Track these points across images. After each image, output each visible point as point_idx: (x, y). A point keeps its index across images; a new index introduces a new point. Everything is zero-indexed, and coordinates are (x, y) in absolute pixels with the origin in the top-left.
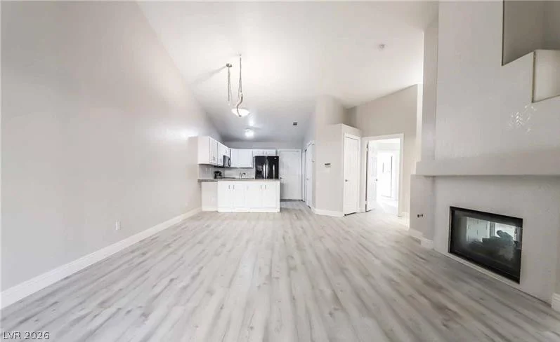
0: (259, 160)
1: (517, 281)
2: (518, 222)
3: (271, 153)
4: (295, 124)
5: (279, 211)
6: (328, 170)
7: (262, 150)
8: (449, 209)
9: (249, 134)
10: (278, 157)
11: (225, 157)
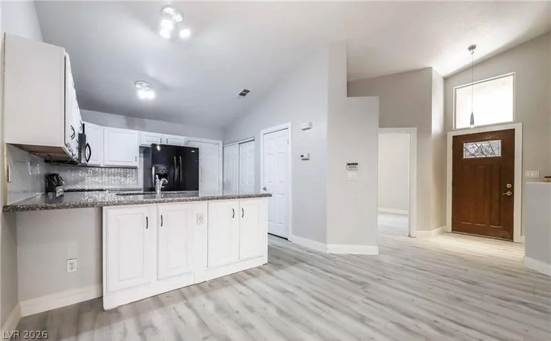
3: (177, 142)
4: (244, 94)
5: (267, 261)
7: (160, 135)
10: (198, 149)
11: (82, 138)
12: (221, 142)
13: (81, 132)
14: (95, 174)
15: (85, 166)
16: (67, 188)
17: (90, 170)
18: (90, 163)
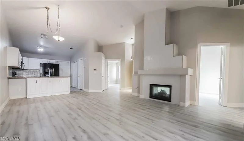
0: (45, 66)
1: (171, 102)
2: (170, 87)
3: (53, 62)
4: (71, 48)
5: (70, 93)
6: (95, 72)
7: (47, 60)
8: (149, 85)
9: (41, 50)
10: (59, 64)
11: (22, 62)
12: (69, 62)
13: (21, 61)
14: (26, 72)
15: (23, 69)
16: (18, 75)
17: (25, 71)
18: (24, 68)
